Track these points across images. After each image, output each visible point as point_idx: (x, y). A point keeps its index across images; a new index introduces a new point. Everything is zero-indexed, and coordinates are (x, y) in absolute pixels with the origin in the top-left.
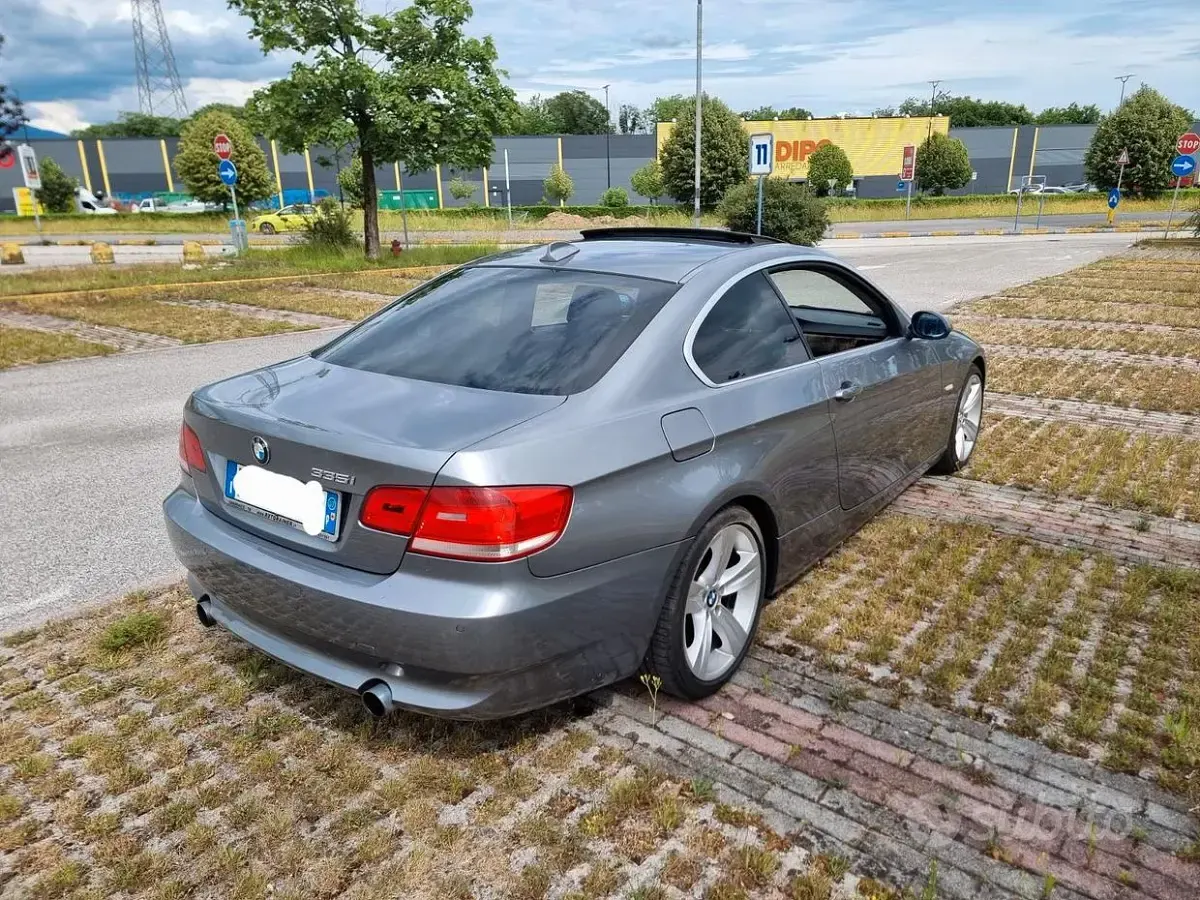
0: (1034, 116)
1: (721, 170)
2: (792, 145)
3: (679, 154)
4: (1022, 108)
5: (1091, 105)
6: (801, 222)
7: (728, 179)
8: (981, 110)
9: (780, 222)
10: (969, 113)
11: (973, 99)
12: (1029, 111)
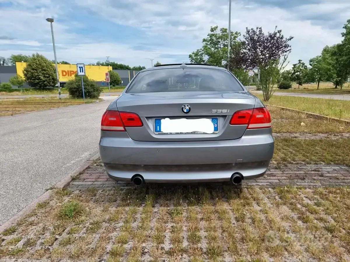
0: (131, 68)
1: (48, 77)
2: (67, 72)
3: (31, 72)
4: (128, 66)
5: (144, 66)
6: (94, 90)
7: (51, 80)
8: (118, 66)
9: (88, 90)
10: (115, 66)
11: (116, 63)
12: (130, 67)
